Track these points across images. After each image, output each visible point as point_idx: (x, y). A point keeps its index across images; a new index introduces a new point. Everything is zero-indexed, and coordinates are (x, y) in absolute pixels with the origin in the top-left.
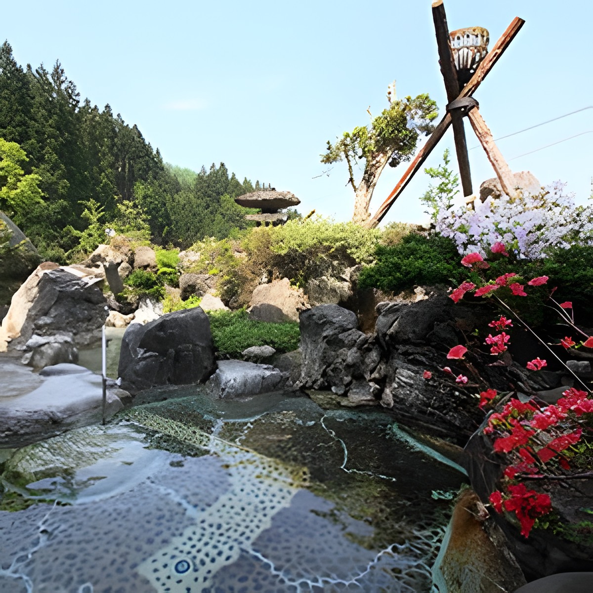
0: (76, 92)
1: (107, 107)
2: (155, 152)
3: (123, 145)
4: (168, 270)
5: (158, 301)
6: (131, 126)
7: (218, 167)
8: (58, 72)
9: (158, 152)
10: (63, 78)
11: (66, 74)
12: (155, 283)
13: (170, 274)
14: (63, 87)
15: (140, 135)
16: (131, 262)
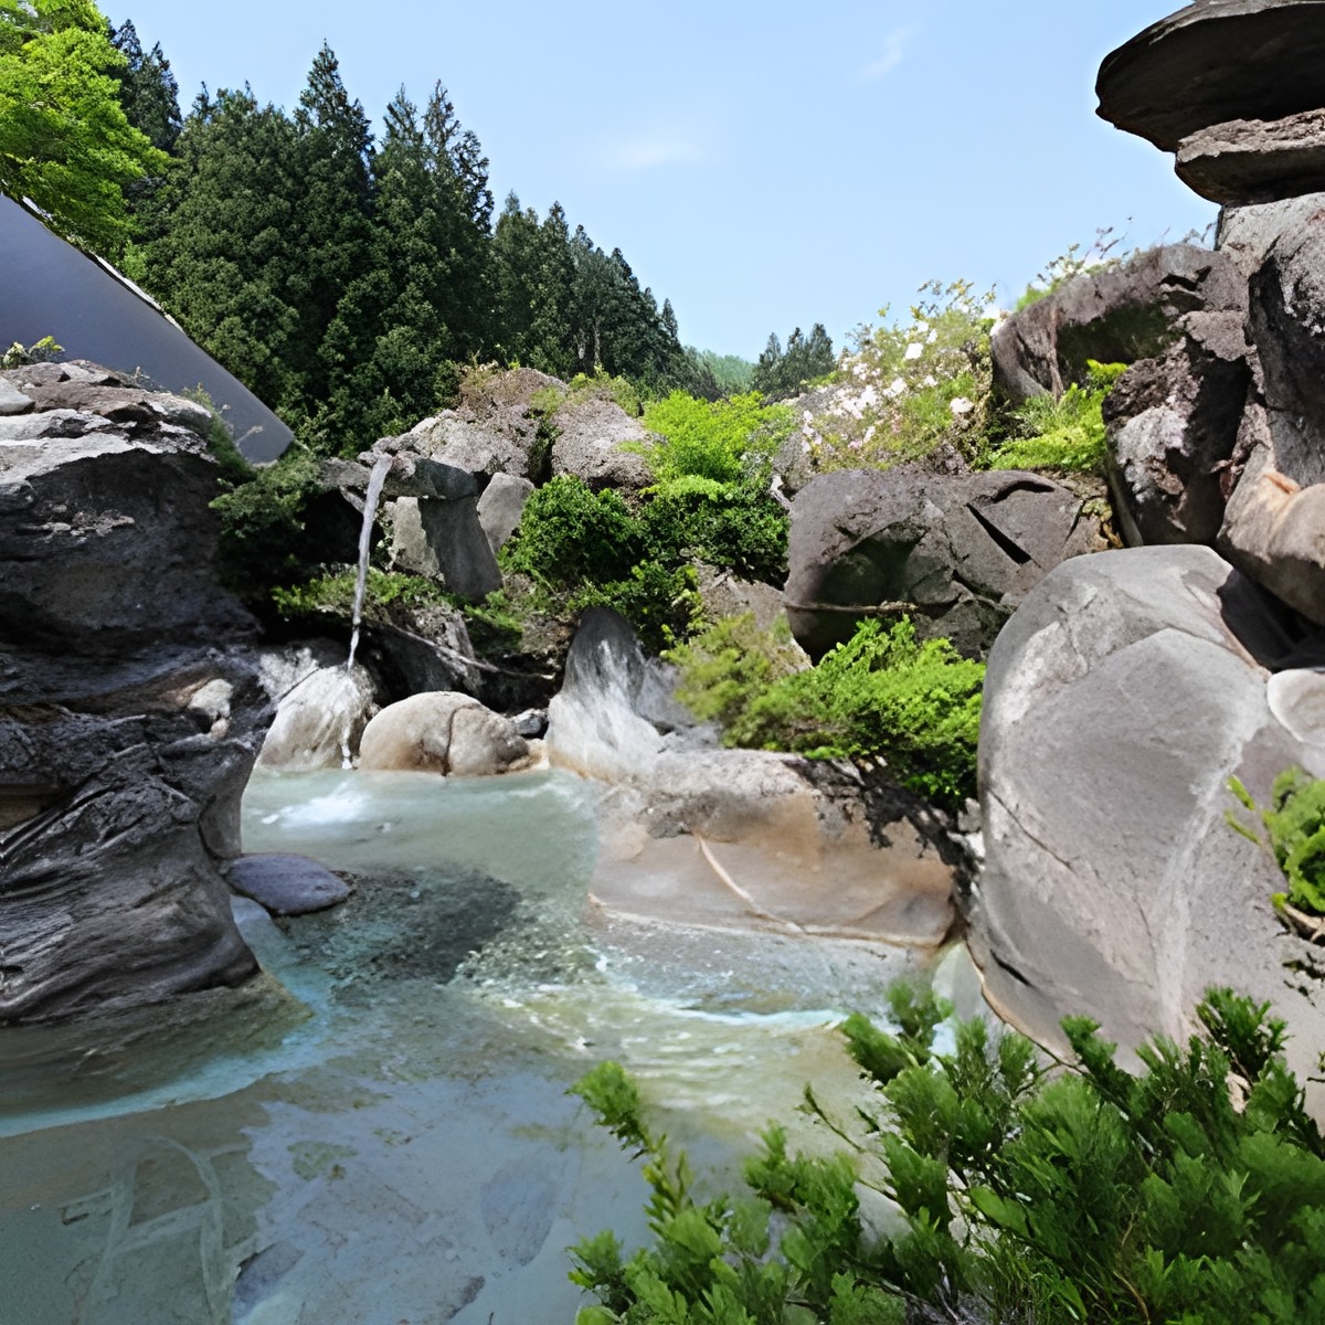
0: (480, 158)
1: (557, 210)
2: (660, 311)
3: (590, 297)
4: (711, 487)
5: (655, 645)
6: (608, 253)
7: (807, 334)
8: (440, 112)
9: (668, 311)
10: (449, 125)
11: (457, 114)
12: (636, 550)
13: (722, 504)
14: (451, 143)
15: (628, 270)
16: (541, 468)
